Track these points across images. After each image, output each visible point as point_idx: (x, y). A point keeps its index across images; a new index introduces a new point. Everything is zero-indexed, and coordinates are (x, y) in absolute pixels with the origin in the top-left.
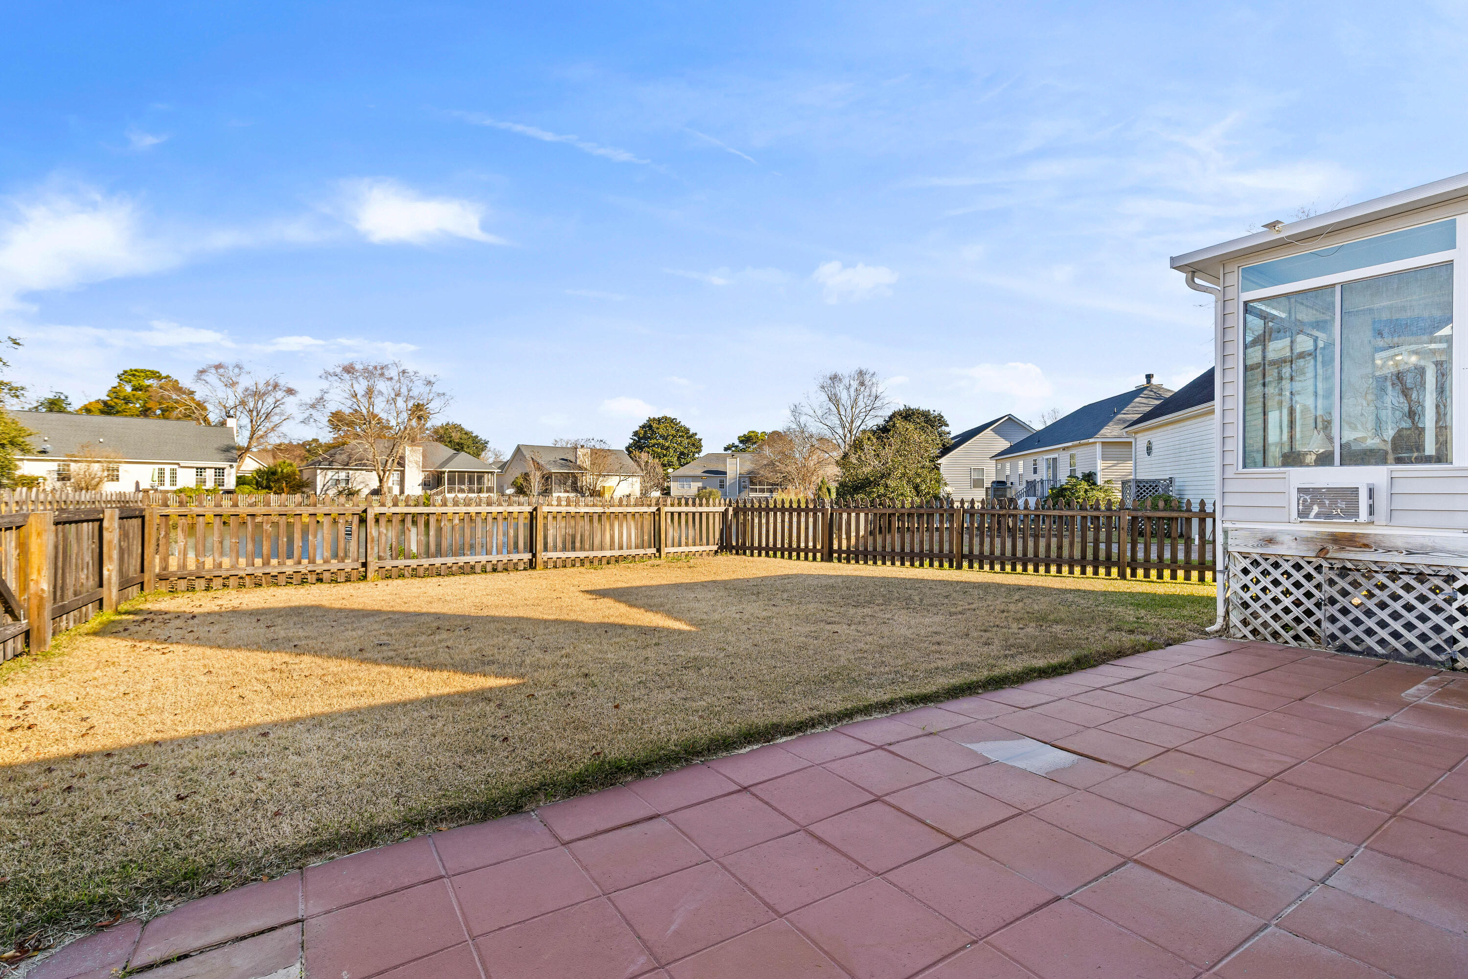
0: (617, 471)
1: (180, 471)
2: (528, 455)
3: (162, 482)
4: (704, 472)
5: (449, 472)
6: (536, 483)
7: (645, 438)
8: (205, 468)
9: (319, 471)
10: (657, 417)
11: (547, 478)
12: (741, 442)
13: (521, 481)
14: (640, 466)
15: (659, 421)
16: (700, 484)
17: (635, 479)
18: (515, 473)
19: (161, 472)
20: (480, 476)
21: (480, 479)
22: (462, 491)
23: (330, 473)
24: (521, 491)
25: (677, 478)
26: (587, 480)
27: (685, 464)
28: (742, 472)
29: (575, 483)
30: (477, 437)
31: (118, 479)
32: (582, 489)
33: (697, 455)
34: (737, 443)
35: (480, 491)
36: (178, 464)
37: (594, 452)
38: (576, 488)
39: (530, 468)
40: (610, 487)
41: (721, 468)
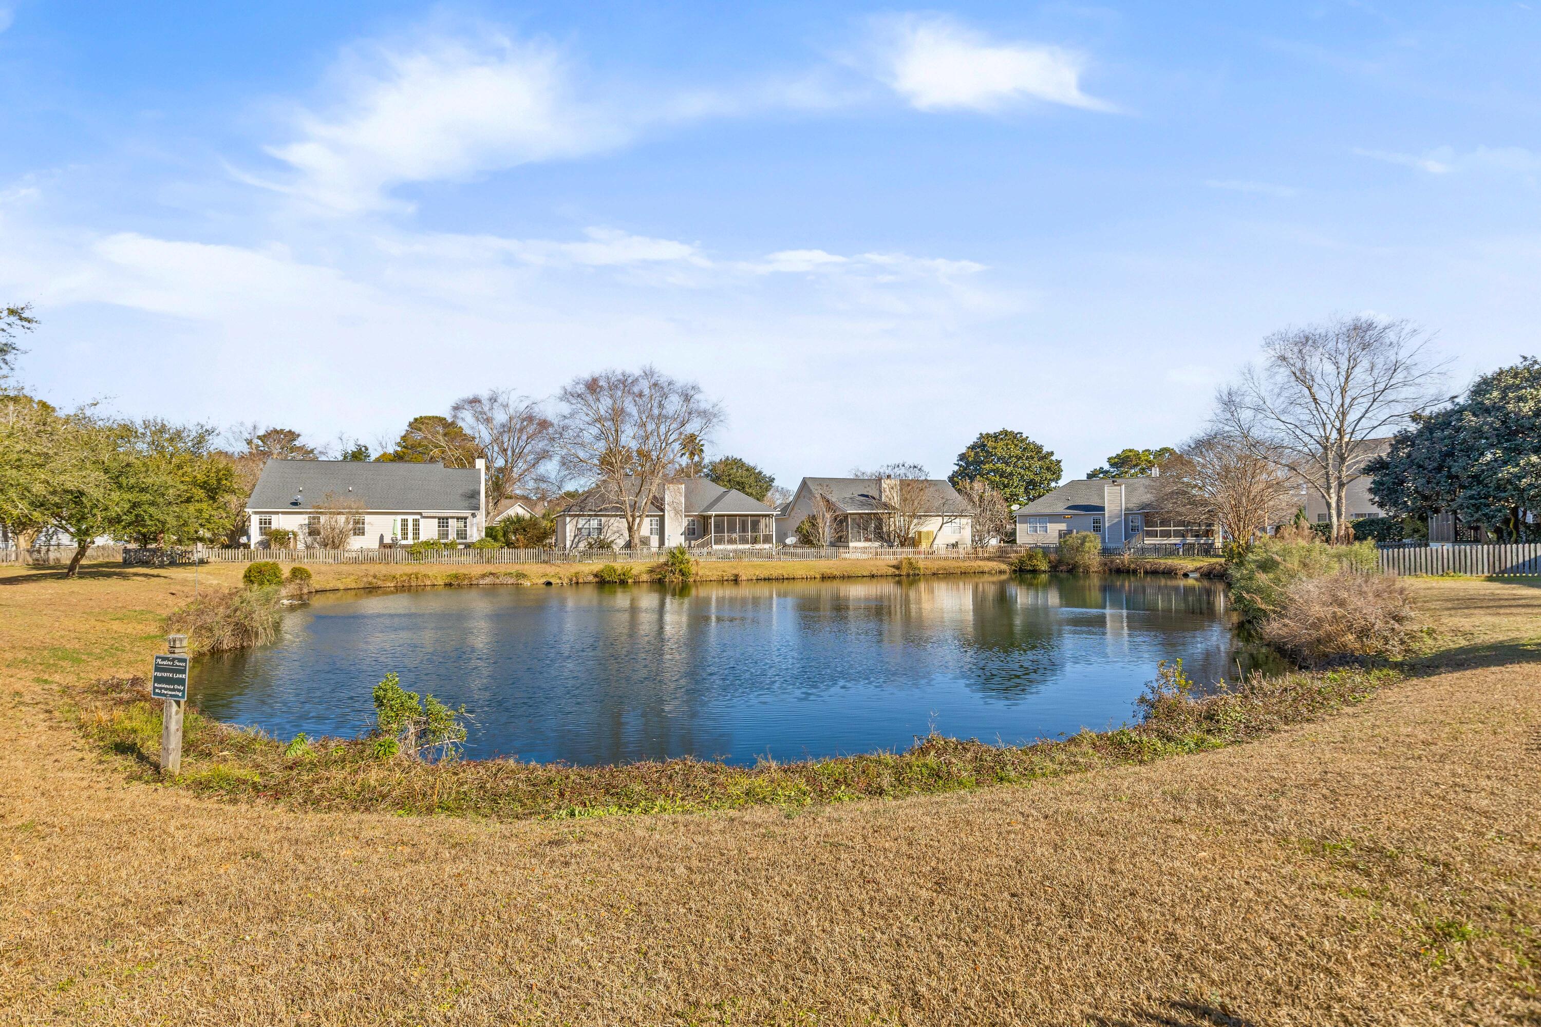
0: (938, 509)
1: (422, 521)
2: (817, 491)
3: (405, 536)
4: (1069, 508)
5: (716, 516)
6: (826, 531)
7: (978, 463)
8: (447, 518)
9: (568, 519)
10: (991, 432)
11: (841, 521)
12: (1112, 465)
13: (807, 526)
14: (971, 500)
15: (996, 437)
16: (1063, 527)
17: (964, 521)
18: (799, 517)
19: (404, 523)
20: (756, 521)
21: (755, 526)
22: (731, 541)
23: (582, 522)
24: (806, 540)
25: (1025, 518)
26: (895, 523)
27: (1034, 498)
28: (1131, 505)
29: (879, 527)
30: (760, 473)
31: (363, 534)
32: (889, 536)
33: (1053, 484)
34: (1106, 467)
35: (755, 541)
36: (420, 514)
37: (906, 485)
38: (881, 535)
39: (819, 507)
40: (928, 533)
41: (1094, 502)
